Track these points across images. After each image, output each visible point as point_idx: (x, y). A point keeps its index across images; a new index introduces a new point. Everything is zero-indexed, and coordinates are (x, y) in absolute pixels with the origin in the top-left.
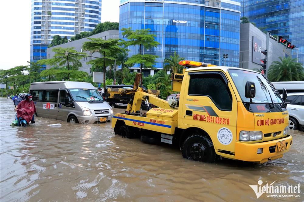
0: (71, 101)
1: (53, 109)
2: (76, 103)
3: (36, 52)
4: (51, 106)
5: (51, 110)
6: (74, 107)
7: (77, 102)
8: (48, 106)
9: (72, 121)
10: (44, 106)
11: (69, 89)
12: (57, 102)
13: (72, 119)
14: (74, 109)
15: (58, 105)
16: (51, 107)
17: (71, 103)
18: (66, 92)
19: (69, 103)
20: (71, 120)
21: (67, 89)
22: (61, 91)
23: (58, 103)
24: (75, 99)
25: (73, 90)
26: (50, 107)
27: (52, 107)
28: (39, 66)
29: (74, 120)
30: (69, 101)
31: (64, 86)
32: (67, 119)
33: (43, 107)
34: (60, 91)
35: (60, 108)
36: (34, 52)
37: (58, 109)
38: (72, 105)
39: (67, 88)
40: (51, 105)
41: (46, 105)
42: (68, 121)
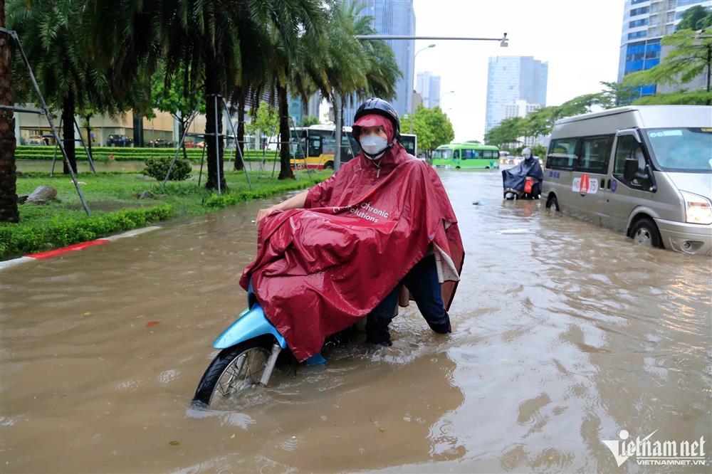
0: (646, 171)
1: (595, 192)
2: (662, 176)
3: (633, 60)
4: (590, 184)
5: (590, 195)
6: (654, 191)
7: (664, 174)
8: (584, 185)
9: (643, 236)
10: (576, 184)
11: (646, 130)
12: (606, 173)
13: (643, 231)
14: (652, 198)
15: (609, 182)
16: (590, 186)
17: (646, 176)
18: (635, 139)
19: (639, 174)
20: (639, 233)
21: (638, 131)
22: (621, 137)
23: (610, 176)
24: (661, 164)
25: (659, 134)
26: (587, 187)
27: (593, 185)
28: (628, 90)
29: (647, 234)
30: (640, 171)
31: (632, 120)
32: (628, 226)
33: (571, 185)
34: (618, 137)
35: (613, 191)
36: (627, 61)
37: (607, 193)
38: (649, 183)
39: (641, 126)
40: (590, 180)
41: (579, 179)
42: (631, 233)
